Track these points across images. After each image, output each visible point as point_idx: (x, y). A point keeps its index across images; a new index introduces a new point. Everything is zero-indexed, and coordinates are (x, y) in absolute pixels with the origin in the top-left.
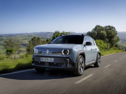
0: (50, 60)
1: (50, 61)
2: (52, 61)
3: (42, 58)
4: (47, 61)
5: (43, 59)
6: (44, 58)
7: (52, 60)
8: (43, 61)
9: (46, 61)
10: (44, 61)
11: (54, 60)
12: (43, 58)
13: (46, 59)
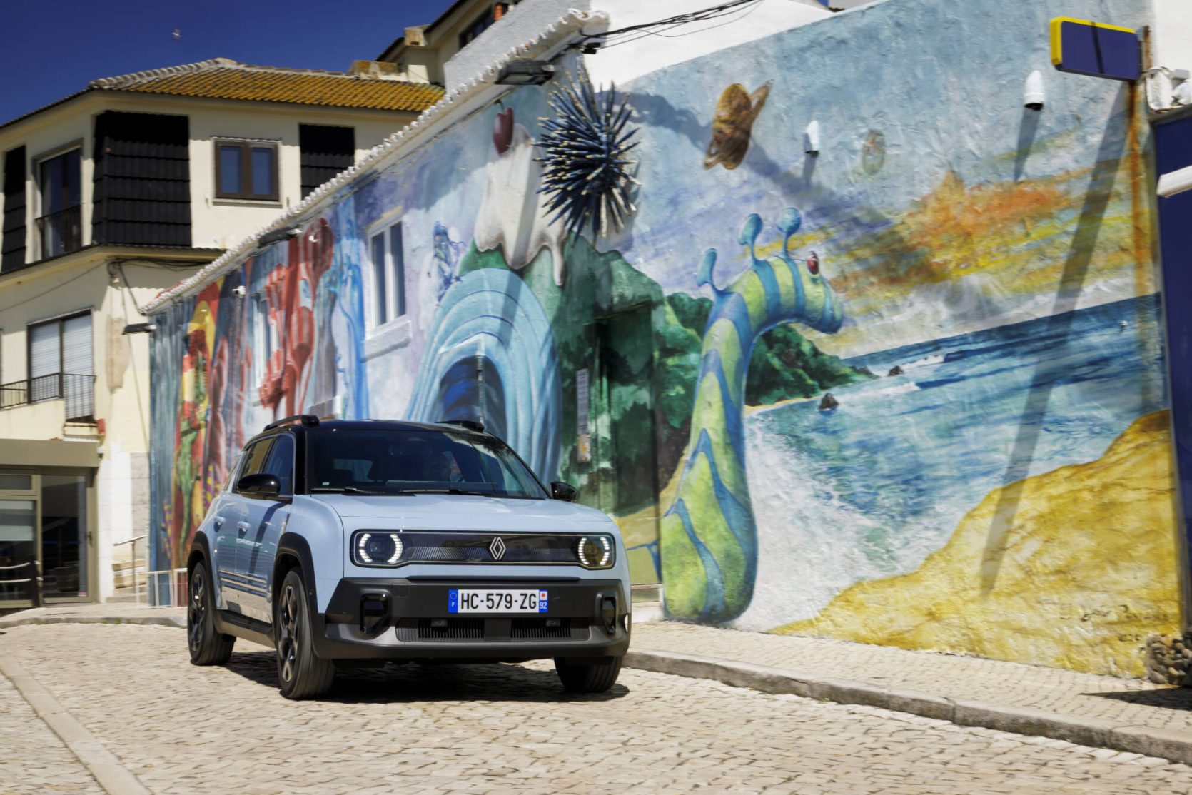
0: (526, 604)
1: (522, 607)
2: (536, 610)
3: (460, 592)
4: (502, 610)
5: (476, 601)
6: (482, 593)
7: (536, 600)
8: (471, 611)
9: (494, 611)
10: (483, 609)
11: (546, 598)
12: (471, 592)
13: (496, 599)
